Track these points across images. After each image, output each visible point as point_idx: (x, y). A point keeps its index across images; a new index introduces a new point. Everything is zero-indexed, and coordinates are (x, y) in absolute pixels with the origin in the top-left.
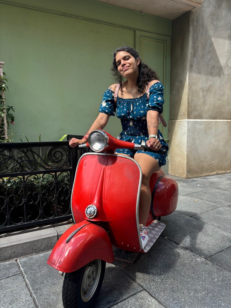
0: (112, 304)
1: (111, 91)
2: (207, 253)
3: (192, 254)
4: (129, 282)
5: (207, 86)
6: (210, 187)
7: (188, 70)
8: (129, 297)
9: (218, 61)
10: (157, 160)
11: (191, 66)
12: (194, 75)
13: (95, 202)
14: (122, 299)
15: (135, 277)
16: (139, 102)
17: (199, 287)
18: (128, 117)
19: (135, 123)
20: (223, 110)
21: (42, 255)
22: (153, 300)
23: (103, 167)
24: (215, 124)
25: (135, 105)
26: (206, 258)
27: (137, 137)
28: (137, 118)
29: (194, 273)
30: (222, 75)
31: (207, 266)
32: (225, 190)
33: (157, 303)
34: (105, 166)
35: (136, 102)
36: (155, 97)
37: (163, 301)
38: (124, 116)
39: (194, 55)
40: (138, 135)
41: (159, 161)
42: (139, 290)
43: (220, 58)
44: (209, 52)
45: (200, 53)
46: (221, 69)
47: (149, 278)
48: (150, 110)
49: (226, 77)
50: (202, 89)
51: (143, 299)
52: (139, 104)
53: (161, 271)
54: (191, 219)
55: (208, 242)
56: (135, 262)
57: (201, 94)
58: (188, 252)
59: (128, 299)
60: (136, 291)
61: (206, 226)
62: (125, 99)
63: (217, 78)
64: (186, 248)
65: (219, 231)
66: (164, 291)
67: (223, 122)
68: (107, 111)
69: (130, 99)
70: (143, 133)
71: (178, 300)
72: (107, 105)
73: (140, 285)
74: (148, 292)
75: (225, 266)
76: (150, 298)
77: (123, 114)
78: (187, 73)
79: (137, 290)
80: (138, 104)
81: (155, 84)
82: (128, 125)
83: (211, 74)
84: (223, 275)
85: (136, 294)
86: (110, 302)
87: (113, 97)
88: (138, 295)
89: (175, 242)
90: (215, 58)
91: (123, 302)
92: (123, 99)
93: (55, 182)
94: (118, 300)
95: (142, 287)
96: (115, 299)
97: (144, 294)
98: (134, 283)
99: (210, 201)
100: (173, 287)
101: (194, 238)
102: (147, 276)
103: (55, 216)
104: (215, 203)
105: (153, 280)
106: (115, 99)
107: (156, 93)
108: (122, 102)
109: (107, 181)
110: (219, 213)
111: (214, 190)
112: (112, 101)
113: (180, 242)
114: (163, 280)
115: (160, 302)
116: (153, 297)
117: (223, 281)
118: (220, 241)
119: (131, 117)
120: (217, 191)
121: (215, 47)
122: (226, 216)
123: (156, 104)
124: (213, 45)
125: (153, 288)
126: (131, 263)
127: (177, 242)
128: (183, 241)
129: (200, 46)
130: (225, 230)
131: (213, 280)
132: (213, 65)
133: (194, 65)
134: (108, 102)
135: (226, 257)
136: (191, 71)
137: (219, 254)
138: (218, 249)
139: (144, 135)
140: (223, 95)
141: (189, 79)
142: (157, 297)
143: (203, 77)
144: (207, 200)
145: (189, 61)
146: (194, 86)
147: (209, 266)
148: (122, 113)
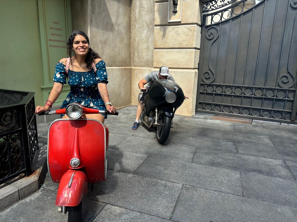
0: (92, 219)
1: (63, 65)
2: (132, 170)
3: (124, 173)
4: (95, 203)
5: (104, 39)
6: (114, 122)
7: (89, 24)
8: (100, 211)
9: (110, 19)
10: (104, 116)
11: (91, 21)
12: (94, 29)
13: (76, 155)
14: (97, 214)
15: (97, 199)
16: (89, 75)
17: (137, 191)
18: (80, 86)
19: (86, 89)
20: (116, 59)
21: (8, 210)
22: (116, 207)
23: (77, 129)
24: (112, 71)
25: (86, 77)
26: (133, 174)
27: (87, 99)
28: (88, 86)
29: (130, 185)
30: (114, 31)
31: (136, 178)
32: (125, 123)
33: (119, 208)
34: (78, 128)
35: (86, 75)
36: (101, 72)
37: (121, 205)
38: (77, 85)
39: (93, 12)
40: (87, 98)
41: (105, 117)
42: (104, 205)
43: (111, 16)
44: (104, 10)
45: (97, 10)
46: (112, 25)
47: (106, 196)
48: (101, 82)
49: (116, 33)
50: (101, 41)
51: (109, 209)
52: (89, 77)
53: (111, 190)
54: (113, 150)
55: (130, 163)
56: (92, 190)
57: (100, 46)
58: (121, 173)
59: (101, 213)
60: (102, 207)
61: (124, 153)
62: (76, 72)
63: (111, 33)
64: (119, 171)
65: (134, 154)
66: (119, 200)
67: (117, 69)
68: (62, 81)
69: (80, 72)
70: (91, 96)
71: (129, 202)
72: (60, 76)
73: (103, 202)
74: (110, 204)
75: (145, 175)
76: (113, 207)
77: (76, 84)
78: (88, 27)
79: (103, 205)
80: (87, 76)
81: (99, 62)
82: (79, 90)
83: (106, 29)
84: (146, 180)
85: (103, 208)
86: (90, 219)
87: (65, 70)
88: (105, 208)
89: (111, 169)
90: (108, 16)
91: (98, 215)
92: (74, 72)
93: (7, 144)
94: (94, 215)
95: (104, 203)
96: (92, 216)
97: (108, 206)
98: (99, 203)
99: (119, 134)
100: (123, 196)
101: (121, 163)
102: (105, 196)
103: (10, 174)
104: (123, 135)
105: (110, 197)
106: (67, 72)
107: (102, 69)
108: (74, 74)
109: (81, 139)
110: (129, 141)
111: (119, 125)
112: (65, 73)
113: (114, 168)
114: (115, 194)
115: (120, 207)
116: (114, 205)
117: (147, 183)
118: (136, 160)
119: (83, 86)
120: (121, 124)
121: (108, 6)
122: (133, 143)
123: (104, 78)
124: (106, 5)
125: (112, 201)
126: (90, 191)
127: (112, 168)
128: (116, 167)
129: (97, 4)
130: (136, 153)
131: (142, 185)
132: (107, 22)
133: (93, 21)
134: (61, 74)
135: (143, 169)
136: (91, 26)
137: (139, 168)
138: (137, 166)
139: (91, 98)
140: (115, 47)
141: (90, 33)
142: (117, 205)
143: (101, 32)
144: (117, 134)
145: (89, 17)
146: (94, 38)
147: (137, 178)
148: (75, 82)
